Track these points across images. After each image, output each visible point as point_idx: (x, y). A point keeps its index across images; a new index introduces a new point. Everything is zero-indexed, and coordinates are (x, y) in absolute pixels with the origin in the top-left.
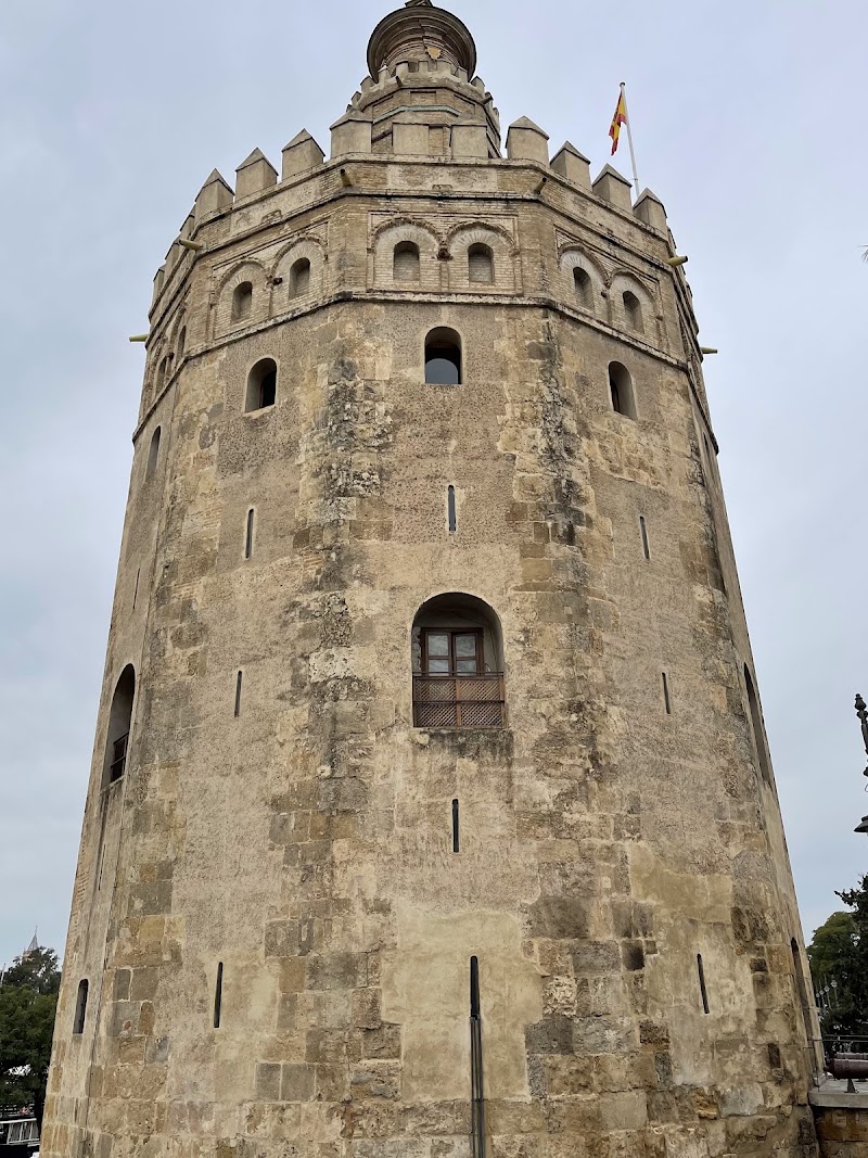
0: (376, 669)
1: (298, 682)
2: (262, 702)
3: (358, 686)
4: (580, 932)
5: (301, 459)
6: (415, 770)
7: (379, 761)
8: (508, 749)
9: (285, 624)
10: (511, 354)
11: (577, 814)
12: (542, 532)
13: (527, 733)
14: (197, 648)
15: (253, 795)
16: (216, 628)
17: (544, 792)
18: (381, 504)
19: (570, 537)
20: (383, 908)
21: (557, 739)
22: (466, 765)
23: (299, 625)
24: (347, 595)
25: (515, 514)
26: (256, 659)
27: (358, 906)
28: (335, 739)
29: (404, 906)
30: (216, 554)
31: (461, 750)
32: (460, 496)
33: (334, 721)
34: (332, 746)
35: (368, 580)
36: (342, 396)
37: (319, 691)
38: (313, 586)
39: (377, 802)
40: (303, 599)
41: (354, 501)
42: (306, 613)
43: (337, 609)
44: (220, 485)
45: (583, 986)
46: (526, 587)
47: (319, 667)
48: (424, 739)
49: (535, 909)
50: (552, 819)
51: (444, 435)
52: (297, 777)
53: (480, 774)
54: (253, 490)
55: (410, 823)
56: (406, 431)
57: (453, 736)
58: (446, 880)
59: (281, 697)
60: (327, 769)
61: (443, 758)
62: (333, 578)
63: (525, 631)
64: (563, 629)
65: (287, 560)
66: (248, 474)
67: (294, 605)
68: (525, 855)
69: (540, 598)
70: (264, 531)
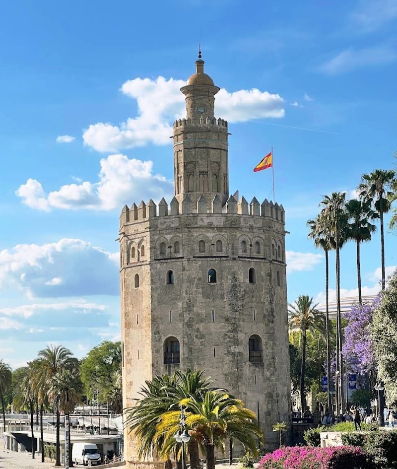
0: (243, 351)
1: (229, 352)
2: (220, 354)
3: (241, 354)
4: (272, 397)
5: (225, 300)
6: (250, 370)
7: (244, 369)
8: (263, 366)
9: (224, 339)
10: (264, 275)
11: (273, 378)
12: (269, 321)
13: (266, 363)
14: (202, 340)
15: (220, 373)
16: (207, 336)
17: (268, 374)
18: (243, 314)
19: (273, 322)
20: (246, 394)
21: (270, 364)
22: (257, 369)
23: (228, 340)
24: (238, 335)
25: (265, 316)
26: (218, 345)
27: (242, 394)
28: (237, 364)
29: (248, 393)
30: (204, 319)
31: (256, 366)
32: (256, 313)
33: (237, 361)
34: (237, 365)
35: (241, 331)
36: (234, 286)
37: (233, 354)
38: (230, 331)
39: (244, 376)
40: (229, 334)
41: (238, 313)
42: (229, 337)
43: (236, 338)
44: (203, 301)
45: (272, 406)
46: (266, 333)
47: (233, 349)
48: (251, 364)
49: (266, 394)
50: (269, 379)
51: (253, 297)
52: (230, 370)
53: (259, 371)
54: (213, 304)
55: (249, 379)
56: (246, 296)
57: (255, 364)
58: (254, 389)
59: (225, 354)
60: (236, 370)
61: (254, 368)
62: (235, 331)
63: (266, 343)
64: (272, 342)
65: (224, 324)
66: (211, 299)
67: (227, 335)
68: (265, 385)
69: (268, 336)
70: (217, 316)
